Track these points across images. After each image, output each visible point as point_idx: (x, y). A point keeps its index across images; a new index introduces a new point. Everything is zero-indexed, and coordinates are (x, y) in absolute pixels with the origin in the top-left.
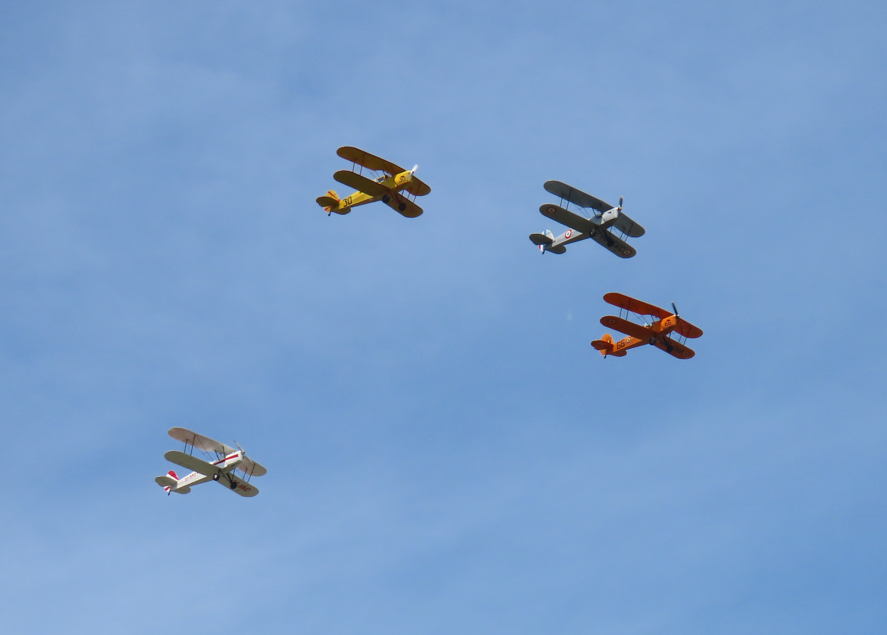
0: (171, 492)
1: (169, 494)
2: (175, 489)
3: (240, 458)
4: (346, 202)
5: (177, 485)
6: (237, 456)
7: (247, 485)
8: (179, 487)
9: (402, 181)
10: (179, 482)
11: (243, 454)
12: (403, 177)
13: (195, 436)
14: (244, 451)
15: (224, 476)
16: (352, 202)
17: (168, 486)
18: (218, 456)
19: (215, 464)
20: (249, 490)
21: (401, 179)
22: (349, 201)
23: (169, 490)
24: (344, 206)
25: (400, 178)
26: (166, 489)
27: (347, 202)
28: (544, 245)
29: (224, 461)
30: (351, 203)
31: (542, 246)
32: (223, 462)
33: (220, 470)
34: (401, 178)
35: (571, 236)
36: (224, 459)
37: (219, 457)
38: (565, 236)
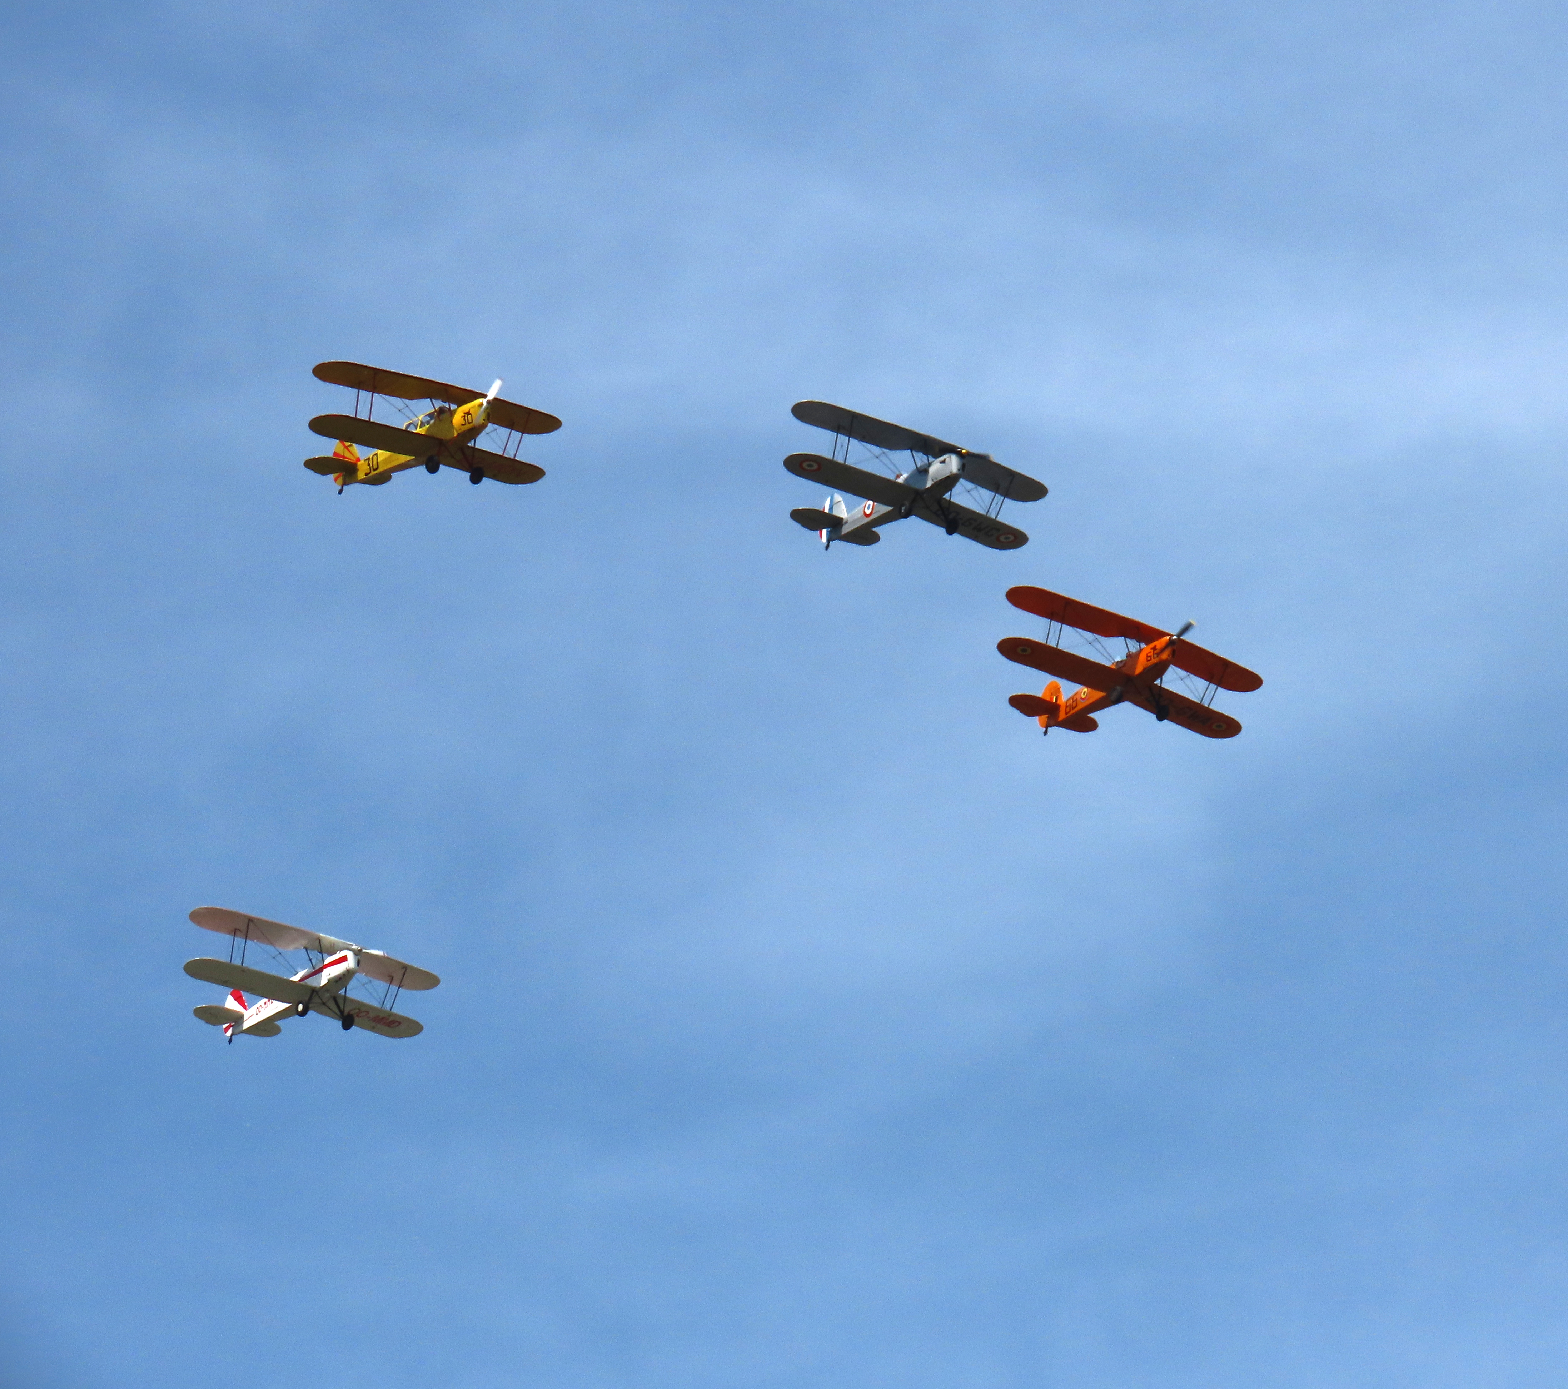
0: (233, 1037)
1: (230, 1041)
2: (240, 1030)
3: (351, 963)
4: (369, 464)
5: (243, 1022)
6: (344, 959)
7: (390, 1016)
8: (246, 1025)
9: (465, 424)
10: (246, 1014)
11: (357, 953)
12: (468, 413)
13: (249, 922)
14: (359, 948)
15: (324, 1004)
16: (380, 466)
17: (228, 1024)
18: (310, 960)
19: (302, 980)
20: (397, 1026)
21: (464, 419)
22: (374, 464)
23: (229, 1033)
24: (366, 474)
25: (462, 417)
26: (226, 1030)
27: (371, 465)
28: (829, 529)
29: (320, 970)
30: (377, 468)
31: (824, 531)
32: (318, 973)
33: (314, 991)
34: (465, 416)
35: (874, 512)
36: (321, 966)
37: (312, 961)
38: (863, 513)
